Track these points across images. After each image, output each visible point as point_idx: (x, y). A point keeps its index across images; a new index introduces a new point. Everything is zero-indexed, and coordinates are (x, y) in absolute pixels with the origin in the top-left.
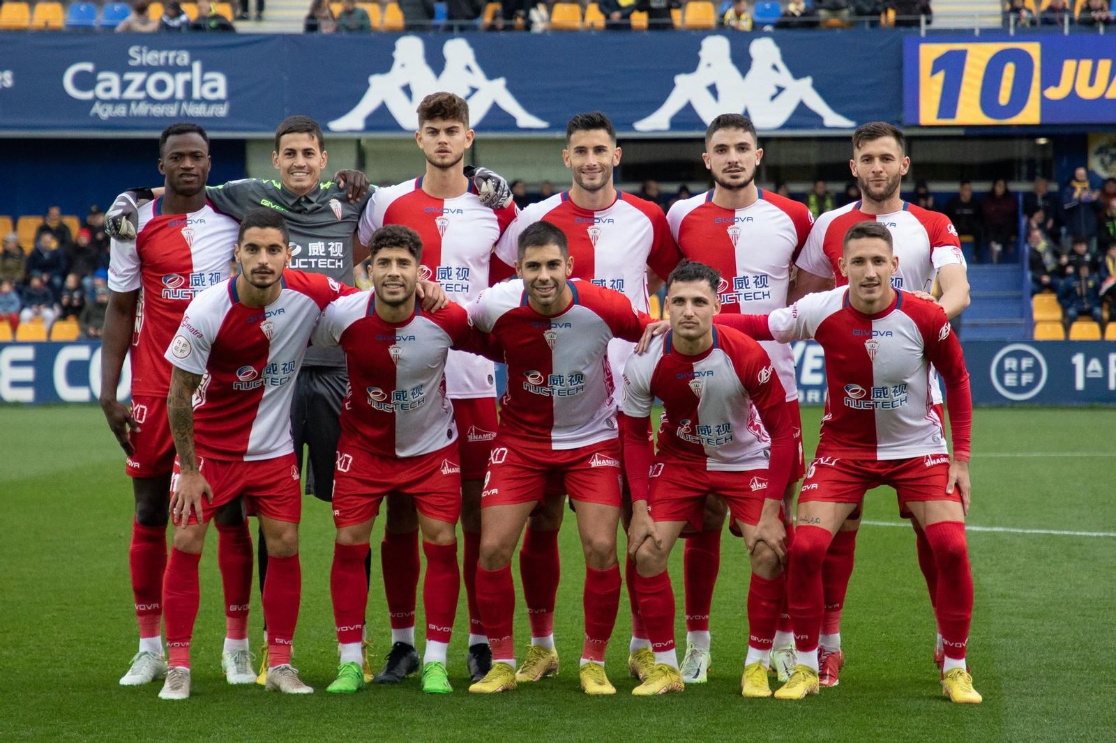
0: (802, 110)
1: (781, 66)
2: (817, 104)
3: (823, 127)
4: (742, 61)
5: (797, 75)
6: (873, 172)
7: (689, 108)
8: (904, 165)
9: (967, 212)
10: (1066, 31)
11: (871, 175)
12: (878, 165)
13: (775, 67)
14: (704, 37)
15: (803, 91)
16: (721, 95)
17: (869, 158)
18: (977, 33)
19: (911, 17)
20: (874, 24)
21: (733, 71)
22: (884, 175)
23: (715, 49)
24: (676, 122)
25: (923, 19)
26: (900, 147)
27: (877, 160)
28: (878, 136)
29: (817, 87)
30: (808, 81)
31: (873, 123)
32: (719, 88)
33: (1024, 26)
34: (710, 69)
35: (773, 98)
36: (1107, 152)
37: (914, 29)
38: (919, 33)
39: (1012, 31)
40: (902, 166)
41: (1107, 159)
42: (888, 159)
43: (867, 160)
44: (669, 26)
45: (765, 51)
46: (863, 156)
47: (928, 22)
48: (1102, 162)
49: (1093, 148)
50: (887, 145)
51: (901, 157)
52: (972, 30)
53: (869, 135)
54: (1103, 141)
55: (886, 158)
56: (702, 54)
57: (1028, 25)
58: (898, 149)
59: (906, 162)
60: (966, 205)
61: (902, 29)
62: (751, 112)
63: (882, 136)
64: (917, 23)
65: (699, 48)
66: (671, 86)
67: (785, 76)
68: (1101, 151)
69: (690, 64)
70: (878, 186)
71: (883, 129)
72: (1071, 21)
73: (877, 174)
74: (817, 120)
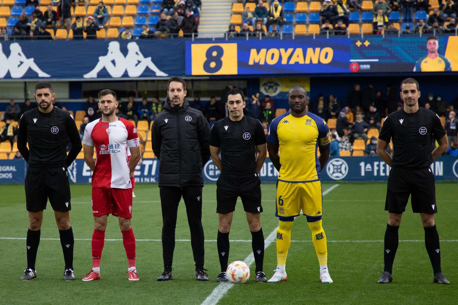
0: (147, 70)
1: (139, 53)
2: (153, 67)
3: (156, 76)
4: (124, 51)
5: (146, 56)
6: (105, 106)
7: (104, 69)
8: (116, 104)
9: (213, 108)
10: (247, 39)
11: (104, 108)
12: (106, 104)
13: (137, 53)
14: (110, 42)
15: (148, 62)
16: (116, 64)
17: (103, 102)
18: (214, 39)
19: (188, 34)
20: (176, 36)
21: (121, 55)
22: (108, 107)
23: (114, 47)
24: (99, 75)
25: (193, 34)
26: (114, 98)
27: (106, 102)
28: (106, 94)
29: (153, 60)
30: (149, 59)
31: (105, 90)
32: (116, 61)
33: (231, 37)
34: (112, 54)
35: (136, 65)
36: (267, 85)
37: (190, 38)
38: (192, 40)
39: (227, 39)
40: (115, 105)
41: (267, 88)
42: (110, 102)
43: (103, 103)
44: (95, 38)
45: (133, 47)
46: (101, 101)
47: (196, 36)
48: (265, 89)
49: (262, 83)
50: (110, 97)
51: (115, 101)
52: (212, 39)
53: (103, 94)
54: (265, 81)
55: (109, 102)
56: (109, 48)
57: (233, 36)
58: (114, 99)
59: (117, 103)
60: (212, 106)
61: (185, 38)
62: (128, 71)
63: (108, 94)
64: (191, 36)
65: (108, 46)
66: (98, 61)
67: (141, 57)
68: (265, 85)
69: (105, 52)
70: (106, 111)
71: (108, 92)
72: (250, 35)
73: (106, 107)
74: (153, 73)
